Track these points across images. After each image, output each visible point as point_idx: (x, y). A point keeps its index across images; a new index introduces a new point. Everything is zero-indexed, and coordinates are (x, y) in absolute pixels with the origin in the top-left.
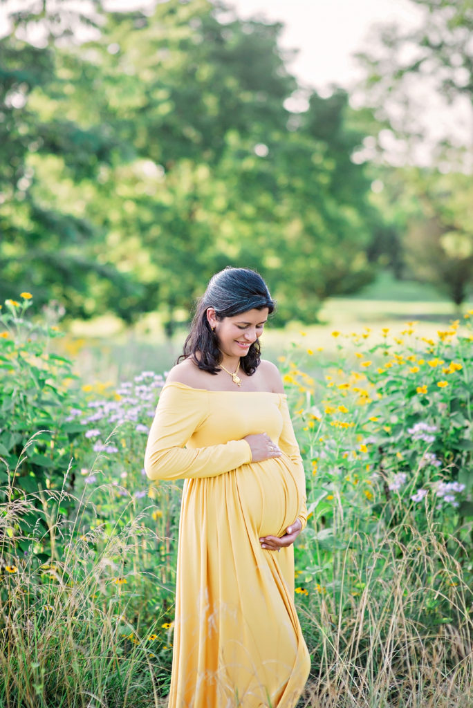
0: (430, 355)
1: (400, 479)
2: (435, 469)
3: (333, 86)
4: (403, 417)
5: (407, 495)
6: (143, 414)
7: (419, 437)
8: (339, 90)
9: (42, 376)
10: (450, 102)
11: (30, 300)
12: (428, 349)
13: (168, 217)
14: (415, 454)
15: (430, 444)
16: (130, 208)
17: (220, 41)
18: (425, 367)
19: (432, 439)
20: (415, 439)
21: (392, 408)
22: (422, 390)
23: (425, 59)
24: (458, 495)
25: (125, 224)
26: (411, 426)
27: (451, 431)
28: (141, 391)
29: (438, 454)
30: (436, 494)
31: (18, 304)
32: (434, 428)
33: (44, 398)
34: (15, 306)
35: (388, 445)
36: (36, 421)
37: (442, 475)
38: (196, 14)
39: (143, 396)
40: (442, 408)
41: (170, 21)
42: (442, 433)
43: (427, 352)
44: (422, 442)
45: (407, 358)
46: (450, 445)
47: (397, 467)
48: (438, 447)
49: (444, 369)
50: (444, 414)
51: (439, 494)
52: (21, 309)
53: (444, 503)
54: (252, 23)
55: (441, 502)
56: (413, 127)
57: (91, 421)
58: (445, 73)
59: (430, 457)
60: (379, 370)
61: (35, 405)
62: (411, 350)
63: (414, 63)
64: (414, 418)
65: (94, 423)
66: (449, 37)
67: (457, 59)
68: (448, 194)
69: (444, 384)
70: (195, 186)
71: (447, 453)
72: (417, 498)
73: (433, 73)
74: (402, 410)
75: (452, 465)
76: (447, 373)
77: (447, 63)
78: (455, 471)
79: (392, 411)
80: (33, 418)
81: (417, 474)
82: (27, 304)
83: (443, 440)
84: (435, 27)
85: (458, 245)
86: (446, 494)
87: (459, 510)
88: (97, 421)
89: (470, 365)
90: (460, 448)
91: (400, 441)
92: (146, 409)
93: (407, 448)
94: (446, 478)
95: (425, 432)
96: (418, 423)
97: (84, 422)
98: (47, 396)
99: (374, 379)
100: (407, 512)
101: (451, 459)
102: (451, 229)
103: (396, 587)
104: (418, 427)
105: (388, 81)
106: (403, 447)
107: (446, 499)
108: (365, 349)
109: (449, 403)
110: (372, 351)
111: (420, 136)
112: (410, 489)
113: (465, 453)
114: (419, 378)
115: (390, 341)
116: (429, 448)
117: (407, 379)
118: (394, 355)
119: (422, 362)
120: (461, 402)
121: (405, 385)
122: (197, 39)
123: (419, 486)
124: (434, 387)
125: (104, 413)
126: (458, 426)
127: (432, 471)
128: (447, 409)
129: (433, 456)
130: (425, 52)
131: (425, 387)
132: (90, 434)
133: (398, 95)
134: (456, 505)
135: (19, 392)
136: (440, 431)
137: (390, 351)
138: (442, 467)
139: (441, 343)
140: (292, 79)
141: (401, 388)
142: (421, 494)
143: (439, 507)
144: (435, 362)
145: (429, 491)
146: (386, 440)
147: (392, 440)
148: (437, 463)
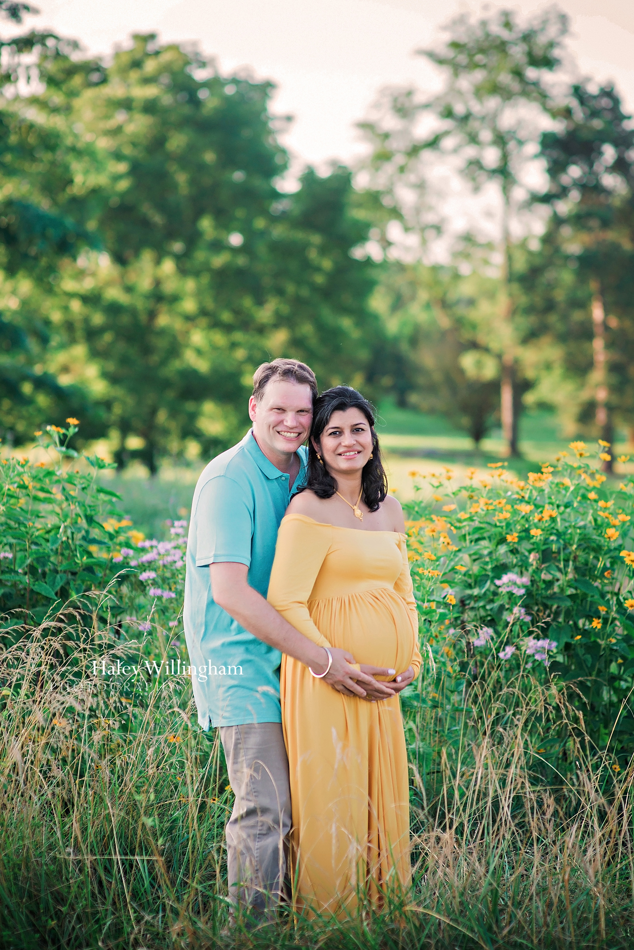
0: (521, 500)
1: (486, 635)
2: (526, 622)
3: (334, 163)
4: (489, 566)
7: (508, 589)
8: (340, 167)
9: (90, 512)
10: (477, 189)
11: (75, 426)
12: (519, 493)
13: (125, 319)
14: (502, 608)
15: (520, 597)
16: (76, 306)
17: (195, 102)
18: (515, 513)
19: (522, 591)
20: (503, 590)
21: (474, 557)
22: (513, 538)
23: (447, 133)
24: (550, 653)
25: (69, 326)
26: (499, 578)
27: (542, 584)
29: (527, 607)
30: (525, 651)
31: (62, 431)
32: (526, 580)
33: (92, 536)
34: (58, 432)
35: (470, 597)
37: (534, 630)
38: (167, 68)
40: (533, 558)
41: (134, 75)
42: (532, 585)
43: (517, 496)
44: (511, 595)
45: (494, 503)
46: (540, 599)
48: (528, 601)
49: (536, 516)
50: (536, 565)
51: (529, 652)
52: (65, 436)
53: (535, 661)
54: (235, 81)
55: (531, 660)
56: (430, 218)
57: (142, 563)
58: (470, 152)
59: (520, 611)
60: (464, 515)
61: (83, 542)
63: (432, 138)
64: (502, 569)
65: (146, 565)
66: (476, 107)
67: (486, 135)
68: (471, 302)
69: (536, 533)
70: (158, 283)
71: (537, 608)
72: (505, 655)
73: (456, 151)
74: (487, 559)
76: (540, 520)
77: (473, 139)
79: (475, 560)
80: (82, 557)
82: (72, 431)
83: (534, 593)
84: (460, 93)
85: (479, 365)
86: (537, 652)
88: (150, 562)
89: (564, 513)
90: (549, 603)
91: (485, 594)
93: (492, 601)
94: (539, 633)
95: (514, 584)
96: (506, 574)
97: (135, 564)
98: (95, 533)
99: (457, 525)
102: (474, 345)
103: (516, 738)
104: (507, 577)
105: (400, 159)
106: (487, 600)
107: (537, 657)
108: (447, 491)
109: (540, 553)
110: (456, 493)
111: (438, 229)
114: (509, 525)
115: (476, 483)
116: (519, 601)
117: (496, 525)
120: (554, 552)
121: (492, 532)
122: (167, 100)
123: (509, 642)
124: (526, 535)
126: (549, 578)
127: (522, 626)
128: (539, 559)
129: (523, 610)
130: (447, 124)
131: (516, 534)
132: (144, 576)
133: (412, 178)
134: (548, 663)
136: (529, 583)
137: (476, 494)
138: (533, 622)
140: (283, 152)
141: (489, 535)
142: (510, 650)
143: (529, 666)
144: (525, 509)
145: (518, 648)
146: (469, 592)
147: (476, 592)
148: (528, 619)
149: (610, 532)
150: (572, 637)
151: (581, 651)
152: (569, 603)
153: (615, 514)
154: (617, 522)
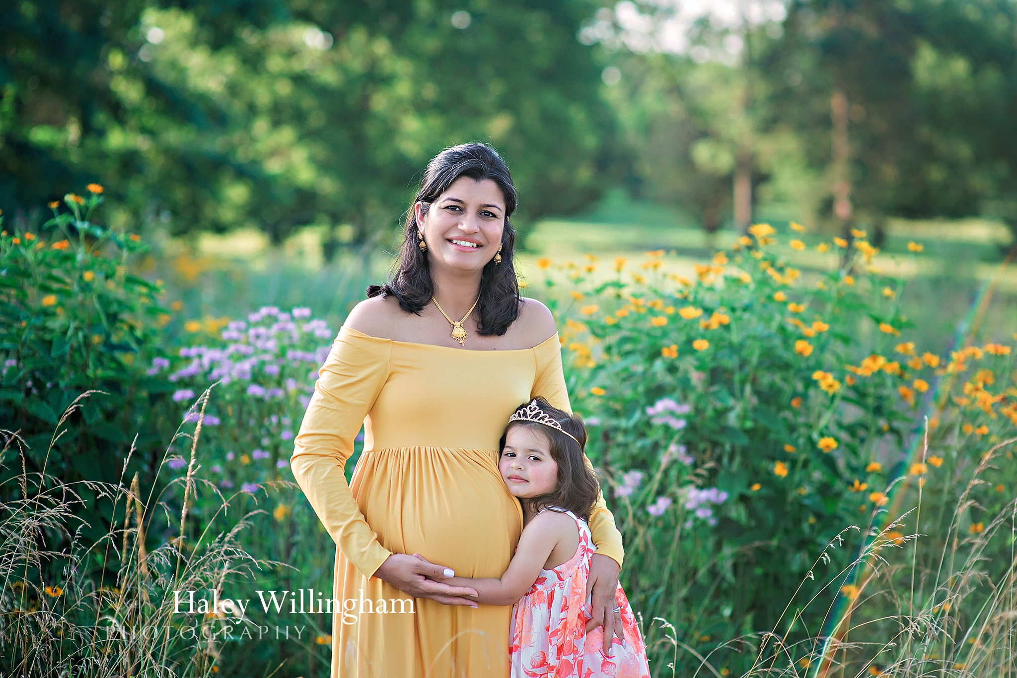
0: (683, 301)
1: (633, 481)
2: (685, 467)
4: (641, 388)
5: (643, 505)
6: (260, 370)
7: (663, 421)
9: (114, 308)
11: (100, 195)
12: (681, 292)
14: (656, 446)
15: (678, 431)
16: (284, 89)
18: (675, 318)
19: (682, 424)
20: (657, 422)
21: (624, 376)
22: (670, 352)
24: (717, 508)
25: (276, 109)
26: (652, 404)
27: (710, 413)
28: (258, 336)
29: (690, 447)
30: (684, 505)
31: (83, 201)
32: (687, 409)
33: (114, 339)
34: (79, 203)
35: (616, 429)
36: (100, 373)
37: (693, 478)
39: (259, 344)
40: (696, 378)
42: (697, 415)
43: (678, 296)
44: (667, 428)
45: (649, 304)
46: (707, 434)
47: (628, 462)
48: (690, 437)
49: (703, 323)
50: (700, 389)
51: (689, 506)
52: (87, 208)
53: (696, 519)
55: (691, 517)
57: (183, 377)
59: (679, 451)
60: (609, 320)
61: (102, 349)
62: (655, 292)
64: (657, 392)
65: (187, 380)
69: (701, 345)
71: (702, 446)
72: (658, 509)
74: (639, 380)
75: (710, 464)
76: (707, 328)
78: (713, 472)
79: (624, 381)
80: (96, 368)
81: (658, 476)
82: (95, 201)
83: (698, 426)
85: (714, 157)
86: (700, 505)
87: (717, 530)
88: (191, 377)
89: (740, 319)
90: (721, 439)
91: (635, 426)
92: (263, 363)
93: (644, 436)
94: (700, 482)
95: (672, 413)
96: (661, 400)
97: (173, 378)
98: (120, 337)
99: (600, 332)
100: (641, 530)
101: (708, 453)
102: (705, 134)
104: (662, 405)
106: (638, 435)
107: (700, 514)
108: (589, 286)
109: (707, 372)
110: (599, 291)
111: (670, 12)
112: (647, 495)
113: (728, 447)
114: (665, 333)
115: (625, 277)
116: (677, 437)
117: (648, 335)
118: (632, 299)
119: (671, 310)
120: (725, 371)
121: (645, 342)
123: (661, 492)
124: (687, 348)
125: (201, 365)
126: (719, 405)
127: (680, 472)
128: (705, 381)
129: (682, 449)
131: (674, 348)
132: (181, 395)
134: (712, 522)
135: (77, 329)
136: (693, 413)
137: (626, 292)
138: (695, 466)
139: (700, 284)
141: (640, 346)
142: (663, 504)
143: (689, 525)
144: (690, 312)
145: (675, 501)
146: (614, 422)
147: (623, 423)
148: (688, 461)
149: (800, 345)
150: (750, 485)
151: (759, 506)
152: (744, 441)
153: (807, 321)
154: (811, 331)
